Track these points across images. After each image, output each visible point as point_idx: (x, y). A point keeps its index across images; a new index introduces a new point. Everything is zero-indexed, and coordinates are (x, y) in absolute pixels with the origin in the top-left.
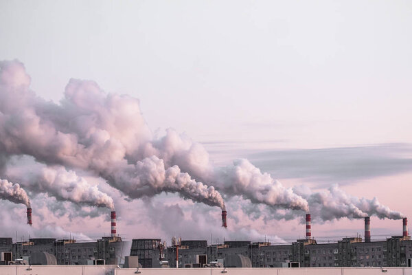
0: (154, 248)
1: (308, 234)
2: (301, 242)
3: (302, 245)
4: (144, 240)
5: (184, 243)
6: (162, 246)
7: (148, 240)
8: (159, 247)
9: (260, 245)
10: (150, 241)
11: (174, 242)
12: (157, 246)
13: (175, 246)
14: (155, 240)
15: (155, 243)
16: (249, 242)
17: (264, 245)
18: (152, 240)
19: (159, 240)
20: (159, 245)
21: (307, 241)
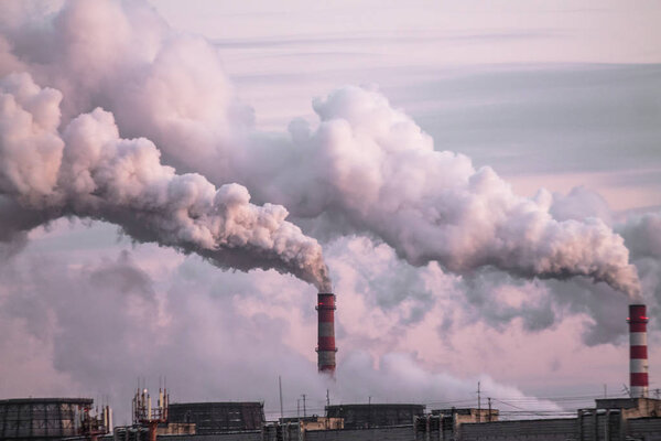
0: (67, 431)
1: (638, 379)
2: (612, 406)
3: (614, 419)
4: (31, 403)
5: (177, 412)
6: (97, 423)
7: (45, 402)
8: (84, 429)
9: (459, 420)
10: (50, 408)
11: (140, 411)
12: (78, 425)
13: (145, 423)
14: (71, 402)
15: (71, 415)
16: (419, 409)
17: (472, 419)
18: (58, 402)
19: (86, 404)
20: (87, 420)
21: (633, 403)
